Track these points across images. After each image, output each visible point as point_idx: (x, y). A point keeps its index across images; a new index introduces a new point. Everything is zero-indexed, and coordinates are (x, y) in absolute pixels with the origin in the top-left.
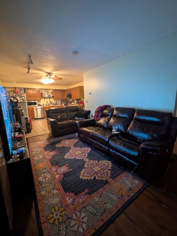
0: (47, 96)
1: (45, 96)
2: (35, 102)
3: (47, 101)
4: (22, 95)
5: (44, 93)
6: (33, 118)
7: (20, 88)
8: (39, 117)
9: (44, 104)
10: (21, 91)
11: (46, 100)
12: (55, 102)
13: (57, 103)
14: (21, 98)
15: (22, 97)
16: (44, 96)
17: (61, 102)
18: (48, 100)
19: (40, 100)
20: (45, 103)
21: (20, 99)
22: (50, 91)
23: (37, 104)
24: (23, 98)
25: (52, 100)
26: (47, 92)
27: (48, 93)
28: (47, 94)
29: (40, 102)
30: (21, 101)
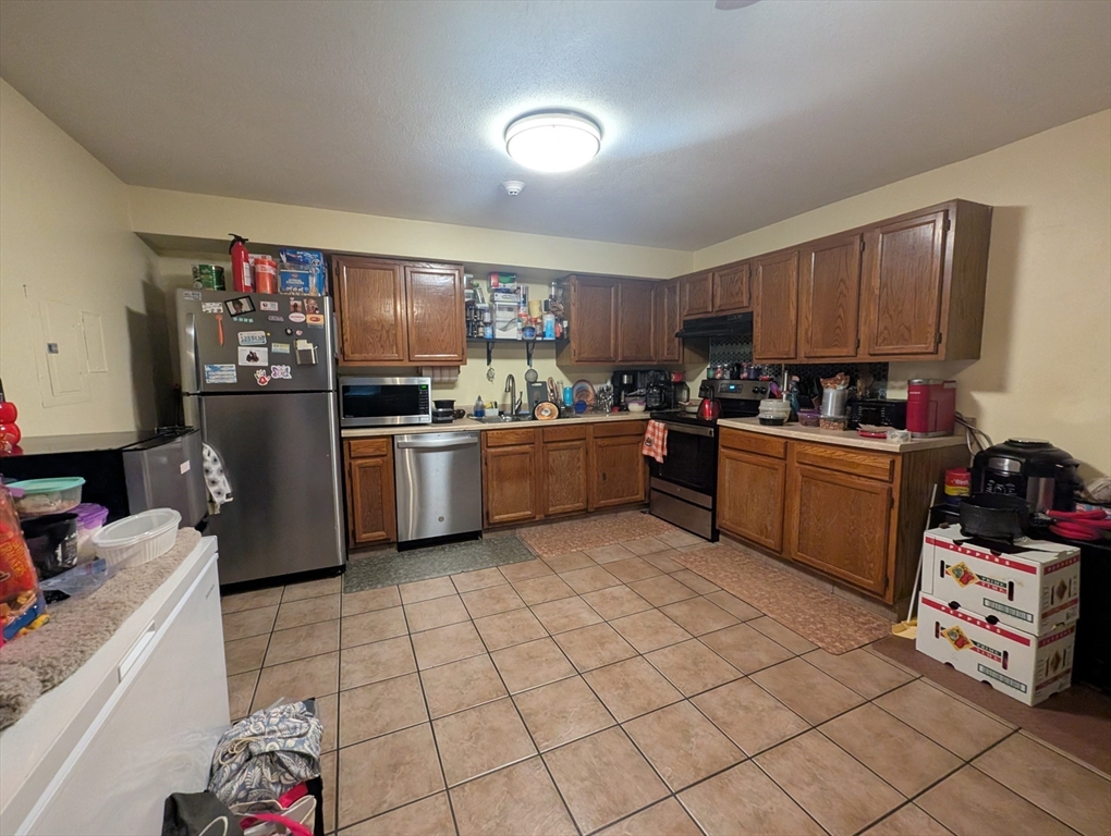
0: (514, 333)
1: (500, 335)
2: (416, 381)
3: (511, 377)
4: (296, 317)
5: (491, 310)
6: (380, 534)
7: (283, 249)
8: (436, 529)
9: (486, 402)
10: (286, 276)
11: (503, 367)
12: (568, 385)
13: (582, 392)
14: (285, 348)
15: (290, 338)
16: (488, 332)
17: (619, 387)
18: (518, 367)
19: (454, 367)
20: (494, 394)
21: (275, 359)
22: (539, 294)
23: (432, 405)
24: (303, 345)
25: (547, 369)
26: (511, 300)
27: (522, 311)
28: (511, 315)
29: (451, 385)
30: (283, 372)
